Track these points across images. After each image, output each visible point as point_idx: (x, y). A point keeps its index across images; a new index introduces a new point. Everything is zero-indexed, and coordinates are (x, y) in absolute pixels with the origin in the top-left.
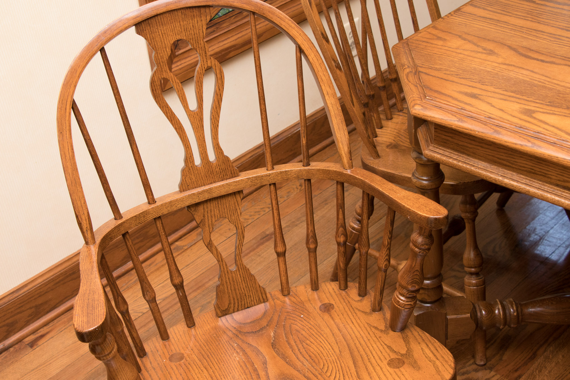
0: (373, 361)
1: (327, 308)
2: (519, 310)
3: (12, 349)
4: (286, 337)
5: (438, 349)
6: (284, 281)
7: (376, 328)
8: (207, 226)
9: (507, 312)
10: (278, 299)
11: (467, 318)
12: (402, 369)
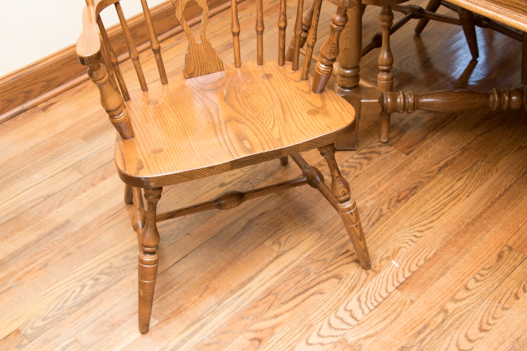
0: (297, 110)
1: (268, 76)
2: (416, 100)
3: (28, 111)
4: (235, 94)
5: (345, 105)
6: (237, 56)
7: (302, 91)
8: (180, 5)
9: (407, 100)
10: (232, 69)
11: (375, 103)
12: (317, 116)
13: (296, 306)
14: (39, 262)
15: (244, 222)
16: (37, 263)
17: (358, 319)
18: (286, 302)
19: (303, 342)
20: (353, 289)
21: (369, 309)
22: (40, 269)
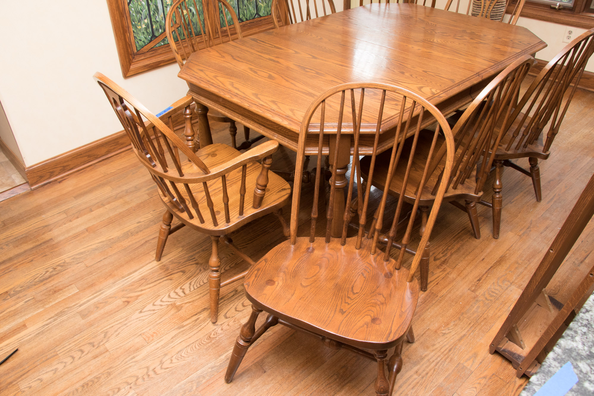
13: (155, 285)
14: (29, 259)
15: (143, 242)
16: (28, 259)
17: (186, 293)
18: (150, 284)
19: (152, 304)
20: (189, 278)
21: (194, 288)
22: (29, 262)
